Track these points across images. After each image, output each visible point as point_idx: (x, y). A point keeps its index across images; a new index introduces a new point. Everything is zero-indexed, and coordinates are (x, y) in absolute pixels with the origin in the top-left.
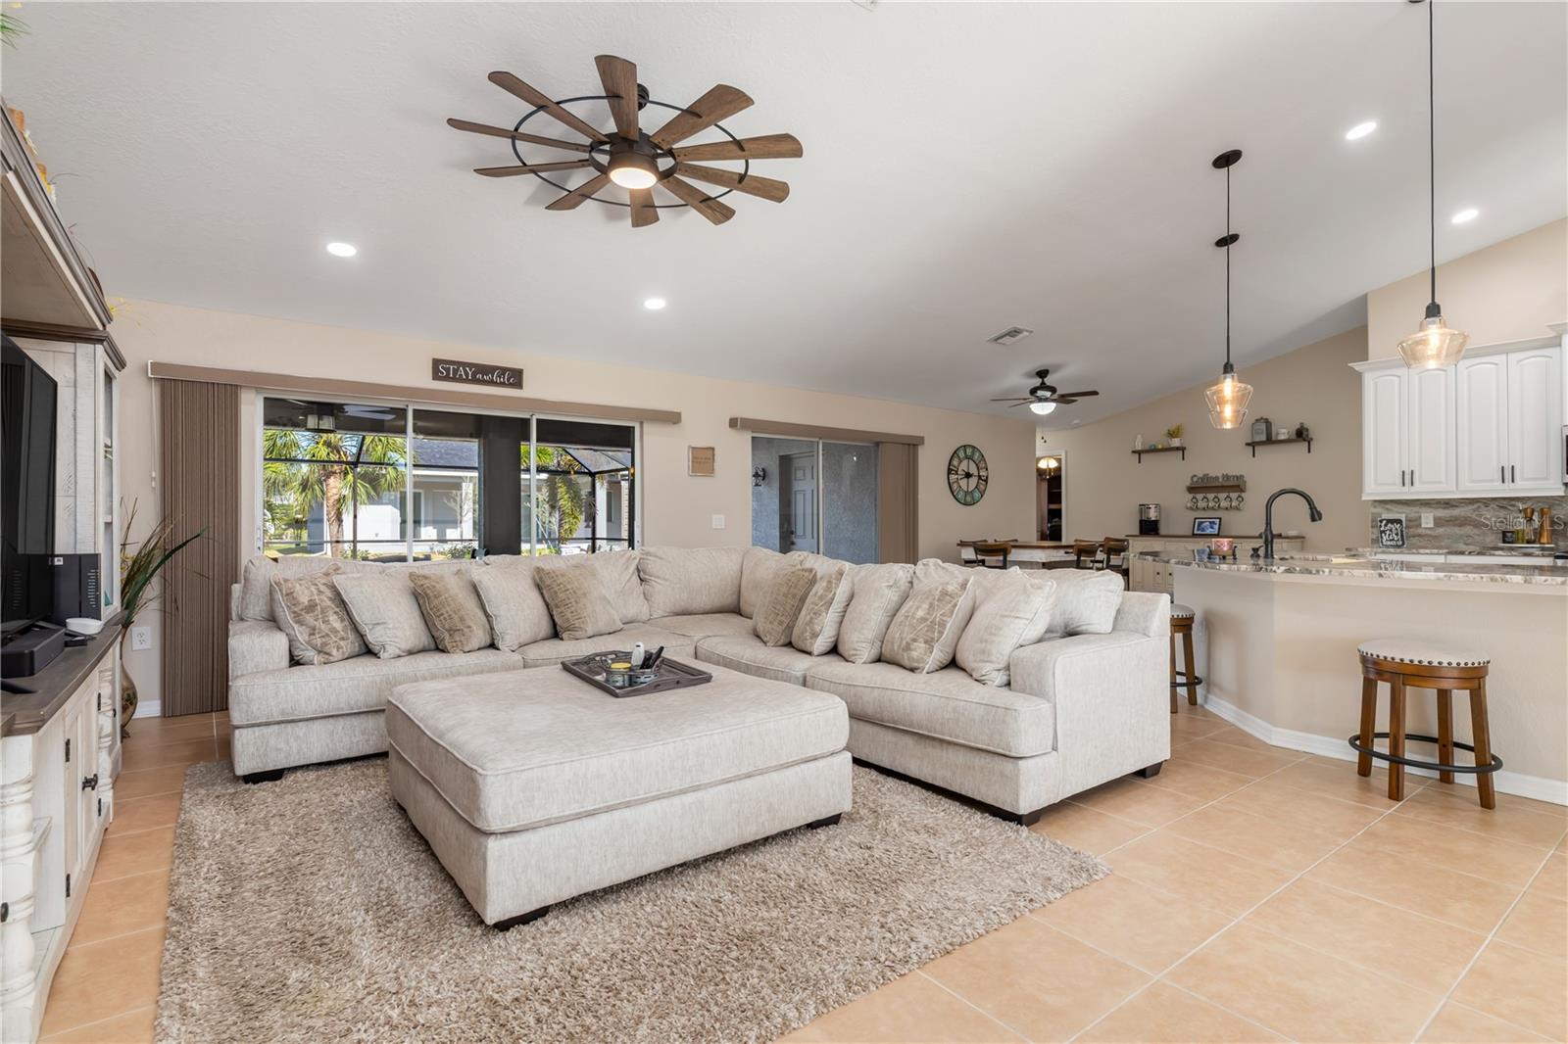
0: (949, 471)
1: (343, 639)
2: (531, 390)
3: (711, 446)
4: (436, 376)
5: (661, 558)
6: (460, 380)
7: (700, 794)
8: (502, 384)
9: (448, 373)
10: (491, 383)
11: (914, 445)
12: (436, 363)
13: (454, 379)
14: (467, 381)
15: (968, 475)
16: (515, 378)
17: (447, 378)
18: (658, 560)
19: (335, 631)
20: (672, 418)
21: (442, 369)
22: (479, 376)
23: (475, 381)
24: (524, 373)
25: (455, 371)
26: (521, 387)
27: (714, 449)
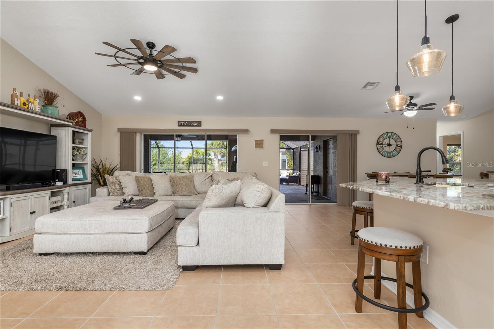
0: (378, 144)
1: (118, 191)
2: (204, 127)
3: (262, 139)
4: (179, 126)
5: (217, 175)
6: (185, 126)
7: (90, 236)
8: (196, 126)
9: (182, 124)
10: (193, 126)
11: (354, 134)
12: (179, 122)
13: (183, 126)
14: (186, 126)
15: (389, 145)
16: (199, 124)
17: (181, 126)
18: (216, 175)
19: (117, 189)
20: (246, 132)
21: (181, 123)
22: (190, 124)
23: (189, 126)
24: (202, 122)
25: (183, 124)
26: (201, 126)
27: (263, 140)
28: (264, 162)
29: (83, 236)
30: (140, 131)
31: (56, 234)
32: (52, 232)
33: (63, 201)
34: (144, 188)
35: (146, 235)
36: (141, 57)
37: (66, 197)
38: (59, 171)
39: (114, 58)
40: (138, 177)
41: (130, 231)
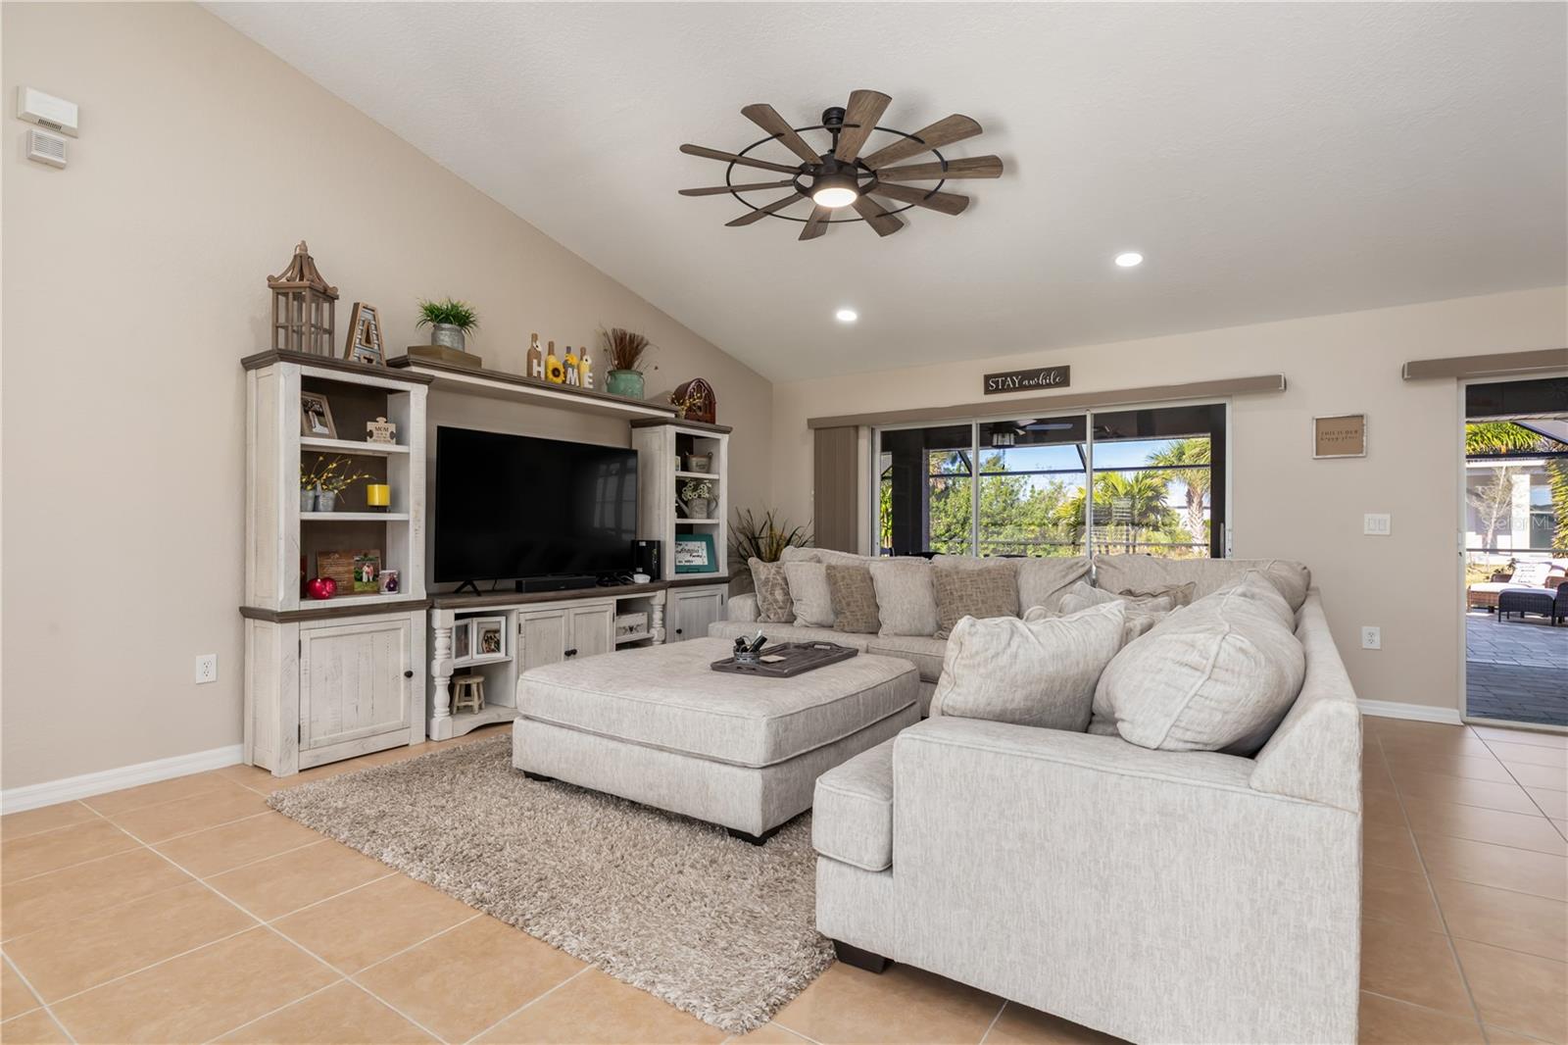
1: (780, 608)
2: (1078, 385)
3: (1359, 412)
4: (987, 391)
5: (1115, 567)
6: (1009, 390)
8: (1049, 386)
9: (997, 386)
10: (1038, 386)
12: (987, 378)
13: (1003, 390)
14: (1015, 389)
16: (1062, 376)
17: (997, 391)
18: (1111, 569)
19: (776, 601)
20: (1270, 385)
21: (994, 383)
22: (1026, 382)
23: (1022, 388)
24: (1071, 369)
25: (1003, 382)
26: (1068, 385)
27: (1362, 416)
28: (1367, 516)
29: (605, 742)
30: (870, 421)
31: (554, 724)
32: (545, 717)
33: (649, 626)
34: (848, 604)
35: (757, 774)
36: (800, 168)
37: (657, 616)
38: (644, 544)
39: (731, 194)
40: (834, 568)
41: (714, 753)
